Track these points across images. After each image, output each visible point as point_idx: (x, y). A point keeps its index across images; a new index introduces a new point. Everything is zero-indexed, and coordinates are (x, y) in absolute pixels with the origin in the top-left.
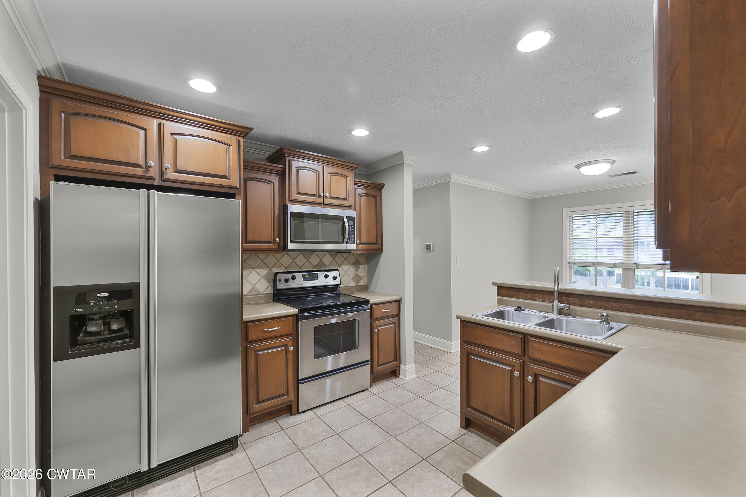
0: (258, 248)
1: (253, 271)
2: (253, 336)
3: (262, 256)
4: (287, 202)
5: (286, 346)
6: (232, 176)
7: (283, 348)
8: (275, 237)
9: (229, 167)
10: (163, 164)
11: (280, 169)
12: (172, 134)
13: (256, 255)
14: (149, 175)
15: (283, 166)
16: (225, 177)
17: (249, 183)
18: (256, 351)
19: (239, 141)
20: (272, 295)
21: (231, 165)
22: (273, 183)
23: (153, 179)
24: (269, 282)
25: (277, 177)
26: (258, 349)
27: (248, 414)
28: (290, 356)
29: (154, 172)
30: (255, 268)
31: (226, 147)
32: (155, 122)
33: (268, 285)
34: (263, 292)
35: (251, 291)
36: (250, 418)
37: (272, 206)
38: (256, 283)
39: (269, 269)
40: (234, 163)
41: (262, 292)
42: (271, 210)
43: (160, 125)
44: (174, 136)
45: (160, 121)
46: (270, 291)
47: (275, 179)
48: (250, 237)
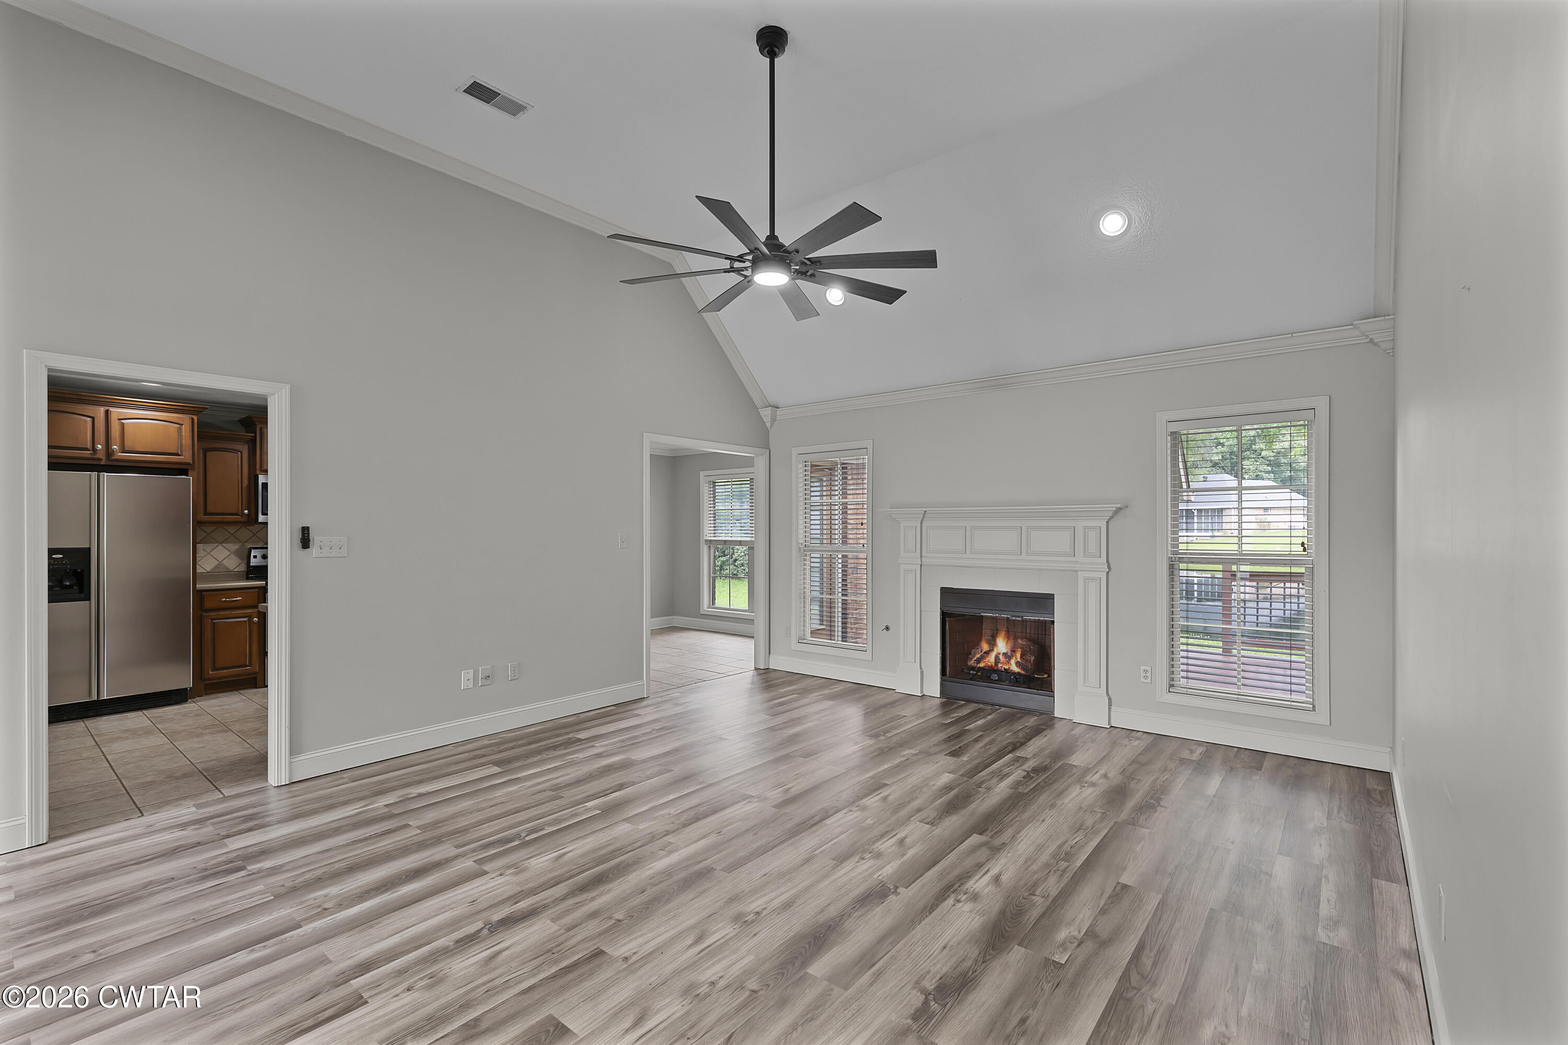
0: (221, 520)
1: (220, 546)
2: (208, 604)
3: (232, 529)
4: (258, 472)
5: (250, 617)
6: (184, 453)
7: (246, 619)
8: (244, 509)
9: (181, 445)
10: (110, 446)
11: (250, 437)
12: (119, 419)
13: (224, 528)
14: (96, 457)
15: (253, 435)
16: (177, 454)
17: (209, 454)
18: (212, 619)
19: (193, 419)
20: (245, 572)
21: (184, 442)
22: (241, 452)
23: (100, 460)
24: (241, 558)
25: (246, 446)
26: (213, 617)
27: (203, 678)
28: (255, 628)
29: (101, 455)
30: (223, 542)
31: (178, 426)
32: (102, 410)
33: (241, 562)
34: (234, 569)
35: (216, 567)
36: (205, 684)
37: (240, 476)
38: (224, 559)
39: (241, 544)
40: (187, 440)
41: (232, 569)
42: (238, 480)
43: (107, 412)
44: (122, 421)
45: (107, 408)
46: (243, 568)
47: (245, 449)
48: (210, 509)
